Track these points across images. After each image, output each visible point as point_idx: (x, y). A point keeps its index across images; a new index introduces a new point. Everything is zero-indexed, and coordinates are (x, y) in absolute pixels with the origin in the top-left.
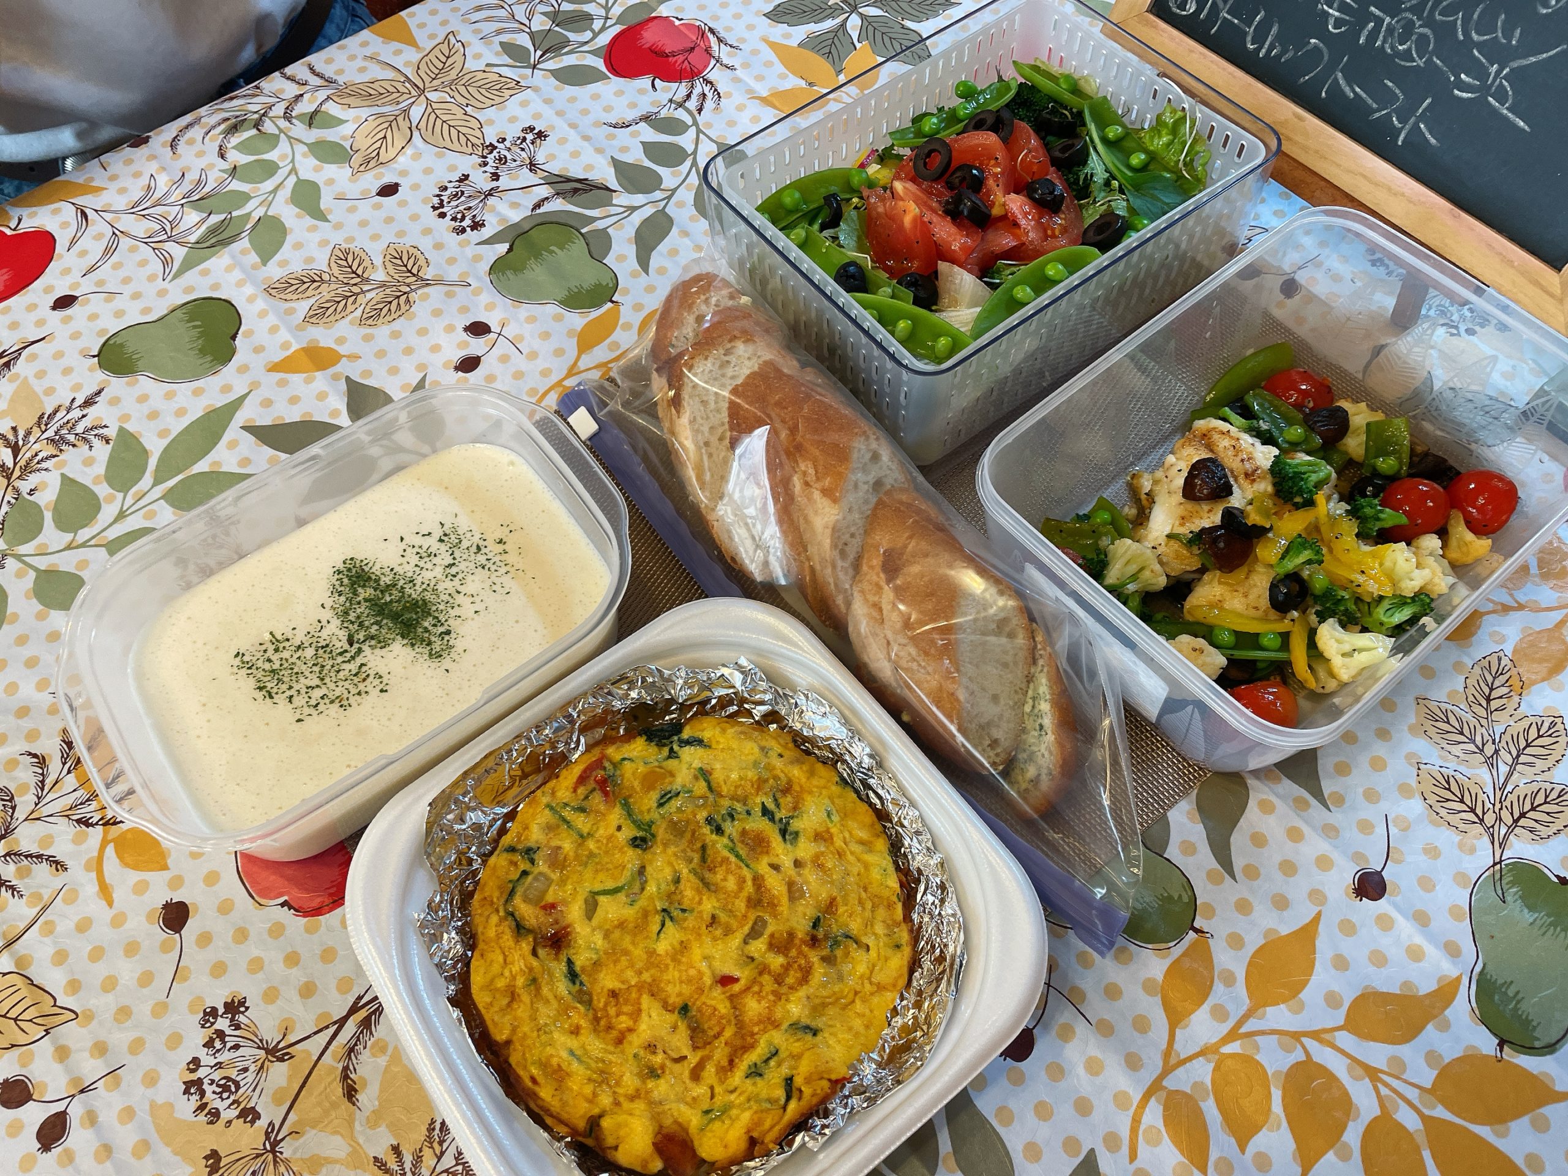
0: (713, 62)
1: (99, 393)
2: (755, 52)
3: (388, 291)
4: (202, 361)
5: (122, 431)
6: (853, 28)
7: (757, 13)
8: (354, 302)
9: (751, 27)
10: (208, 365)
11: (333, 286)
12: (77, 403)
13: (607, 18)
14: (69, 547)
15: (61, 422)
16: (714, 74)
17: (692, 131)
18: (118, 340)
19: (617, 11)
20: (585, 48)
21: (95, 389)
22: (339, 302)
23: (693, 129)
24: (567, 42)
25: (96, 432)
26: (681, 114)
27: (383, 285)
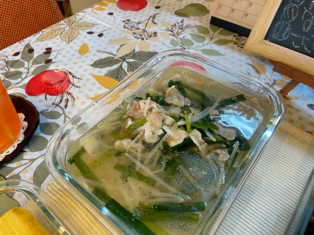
0: (71, 85)
2: (88, 80)
6: (125, 67)
7: (88, 65)
9: (86, 70)
13: (28, 73)
16: (71, 90)
17: (62, 117)
19: (32, 69)
20: (18, 85)
23: (63, 116)
24: (10, 84)
26: (58, 110)
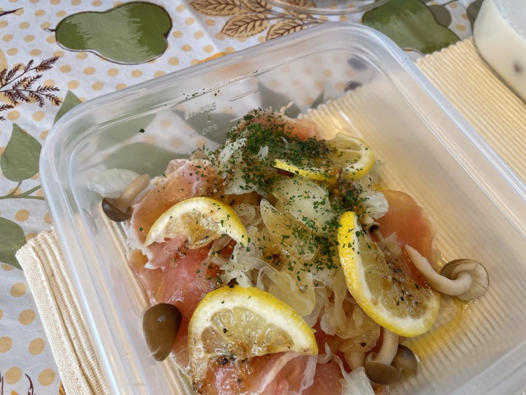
1: (54, 60)
3: (286, 21)
4: (140, 50)
5: (70, 95)
8: (261, 24)
10: (144, 54)
11: (243, 10)
12: (34, 65)
14: (12, 195)
15: (19, 79)
18: (73, 21)
21: (51, 56)
22: (248, 23)
25: (48, 92)
27: (282, 16)
